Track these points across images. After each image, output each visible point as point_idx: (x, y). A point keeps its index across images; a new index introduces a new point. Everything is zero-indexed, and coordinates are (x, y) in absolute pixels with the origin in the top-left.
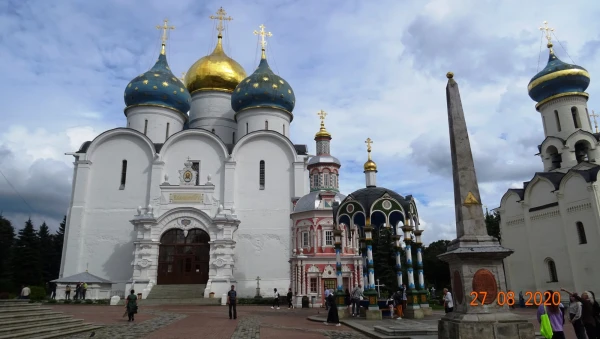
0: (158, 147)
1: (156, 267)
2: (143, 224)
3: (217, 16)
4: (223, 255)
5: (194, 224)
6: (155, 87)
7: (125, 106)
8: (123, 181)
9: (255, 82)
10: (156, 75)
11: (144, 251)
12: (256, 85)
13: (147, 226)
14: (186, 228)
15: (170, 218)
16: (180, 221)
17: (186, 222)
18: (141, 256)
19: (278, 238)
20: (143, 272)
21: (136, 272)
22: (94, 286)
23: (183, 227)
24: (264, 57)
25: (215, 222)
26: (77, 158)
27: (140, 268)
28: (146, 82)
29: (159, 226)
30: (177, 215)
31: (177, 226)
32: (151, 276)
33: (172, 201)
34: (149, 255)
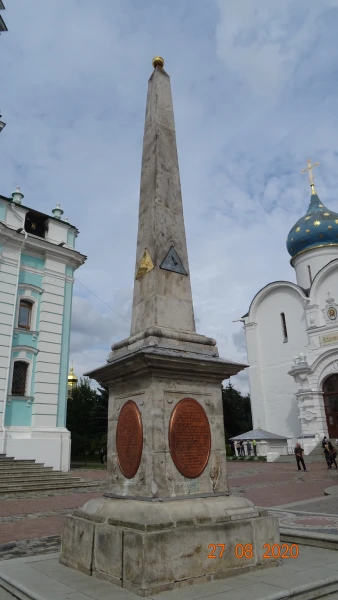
0: (307, 293)
1: (324, 419)
2: (298, 374)
6: (308, 231)
7: (290, 257)
8: (286, 335)
11: (307, 403)
13: (303, 376)
15: (324, 363)
18: (305, 408)
20: (310, 425)
21: (304, 426)
22: (262, 442)
27: (307, 422)
29: (315, 373)
30: (331, 359)
31: (334, 371)
33: (323, 344)
34: (312, 407)
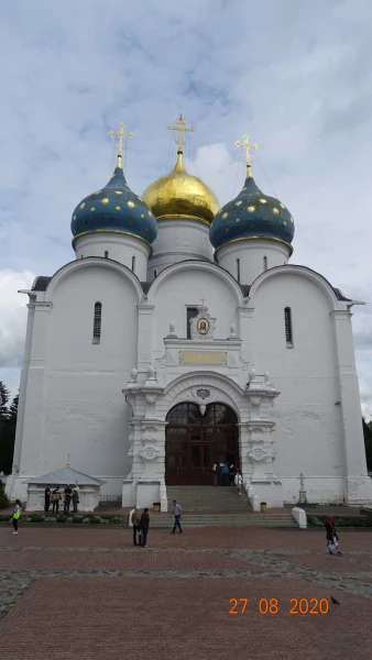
0: (146, 287)
1: (163, 460)
2: (144, 395)
3: (175, 125)
4: (261, 442)
5: (215, 397)
6: (118, 208)
7: (72, 237)
8: (97, 332)
9: (250, 205)
10: (119, 193)
11: (148, 435)
12: (252, 209)
13: (151, 398)
14: (203, 403)
15: (181, 387)
16: (195, 391)
17: (204, 393)
18: (144, 442)
19: (316, 417)
20: (148, 466)
21: (136, 467)
22: (86, 490)
23: (199, 400)
24: (251, 175)
25: (247, 395)
26: (33, 298)
27: (143, 460)
28: (106, 201)
29: (166, 398)
30: (191, 383)
31: (191, 399)
32: (157, 472)
33: (182, 363)
34: (154, 441)
